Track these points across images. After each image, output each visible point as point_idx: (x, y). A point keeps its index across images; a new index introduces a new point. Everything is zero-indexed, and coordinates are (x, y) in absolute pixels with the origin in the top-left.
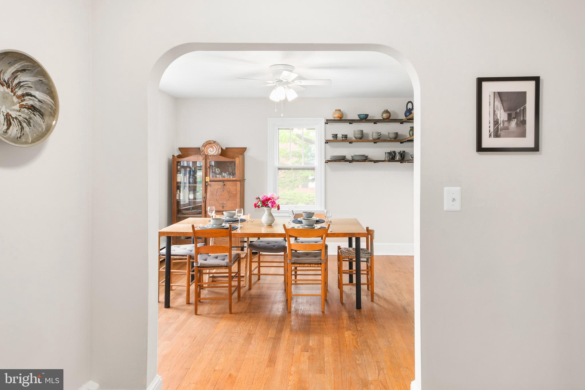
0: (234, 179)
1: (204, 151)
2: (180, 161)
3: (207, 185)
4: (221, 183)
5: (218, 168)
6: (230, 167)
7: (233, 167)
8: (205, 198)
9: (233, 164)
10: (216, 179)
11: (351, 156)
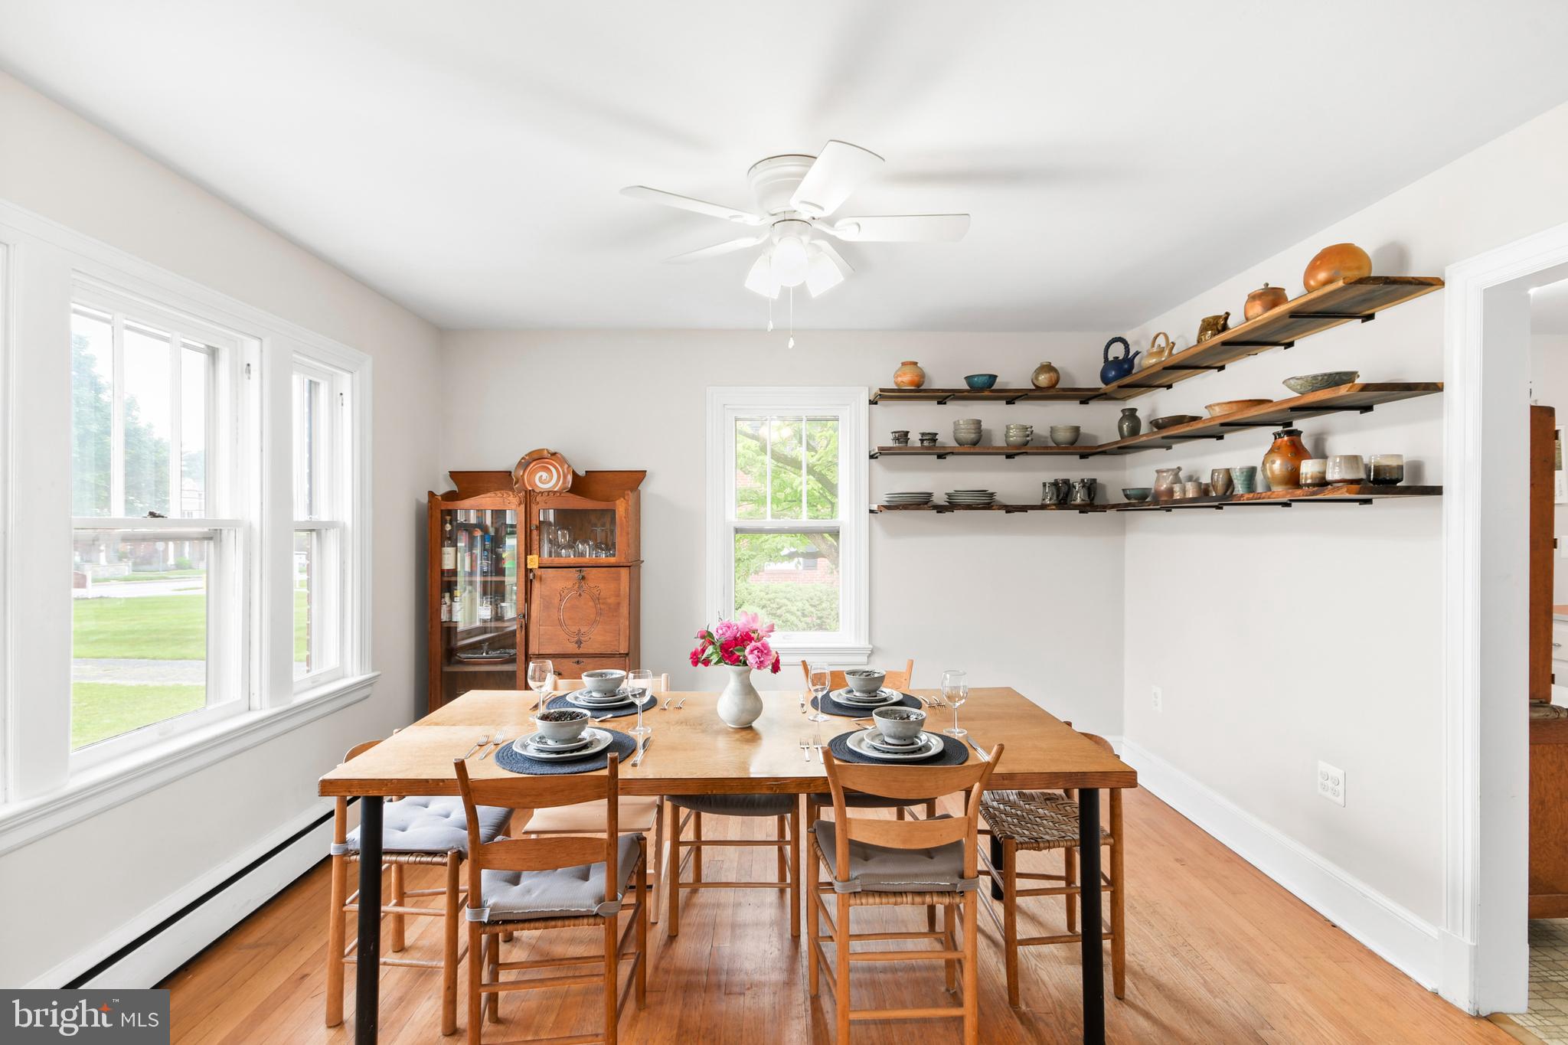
0: (612, 560)
1: (523, 480)
2: (450, 508)
3: (531, 578)
4: (573, 574)
5: (563, 528)
6: (599, 525)
7: (608, 526)
8: (524, 617)
9: (607, 519)
10: (557, 561)
11: (946, 494)
